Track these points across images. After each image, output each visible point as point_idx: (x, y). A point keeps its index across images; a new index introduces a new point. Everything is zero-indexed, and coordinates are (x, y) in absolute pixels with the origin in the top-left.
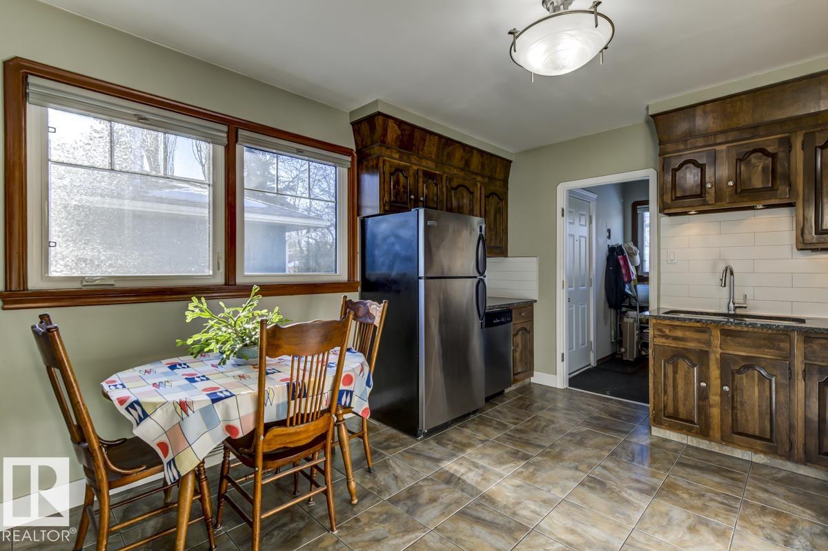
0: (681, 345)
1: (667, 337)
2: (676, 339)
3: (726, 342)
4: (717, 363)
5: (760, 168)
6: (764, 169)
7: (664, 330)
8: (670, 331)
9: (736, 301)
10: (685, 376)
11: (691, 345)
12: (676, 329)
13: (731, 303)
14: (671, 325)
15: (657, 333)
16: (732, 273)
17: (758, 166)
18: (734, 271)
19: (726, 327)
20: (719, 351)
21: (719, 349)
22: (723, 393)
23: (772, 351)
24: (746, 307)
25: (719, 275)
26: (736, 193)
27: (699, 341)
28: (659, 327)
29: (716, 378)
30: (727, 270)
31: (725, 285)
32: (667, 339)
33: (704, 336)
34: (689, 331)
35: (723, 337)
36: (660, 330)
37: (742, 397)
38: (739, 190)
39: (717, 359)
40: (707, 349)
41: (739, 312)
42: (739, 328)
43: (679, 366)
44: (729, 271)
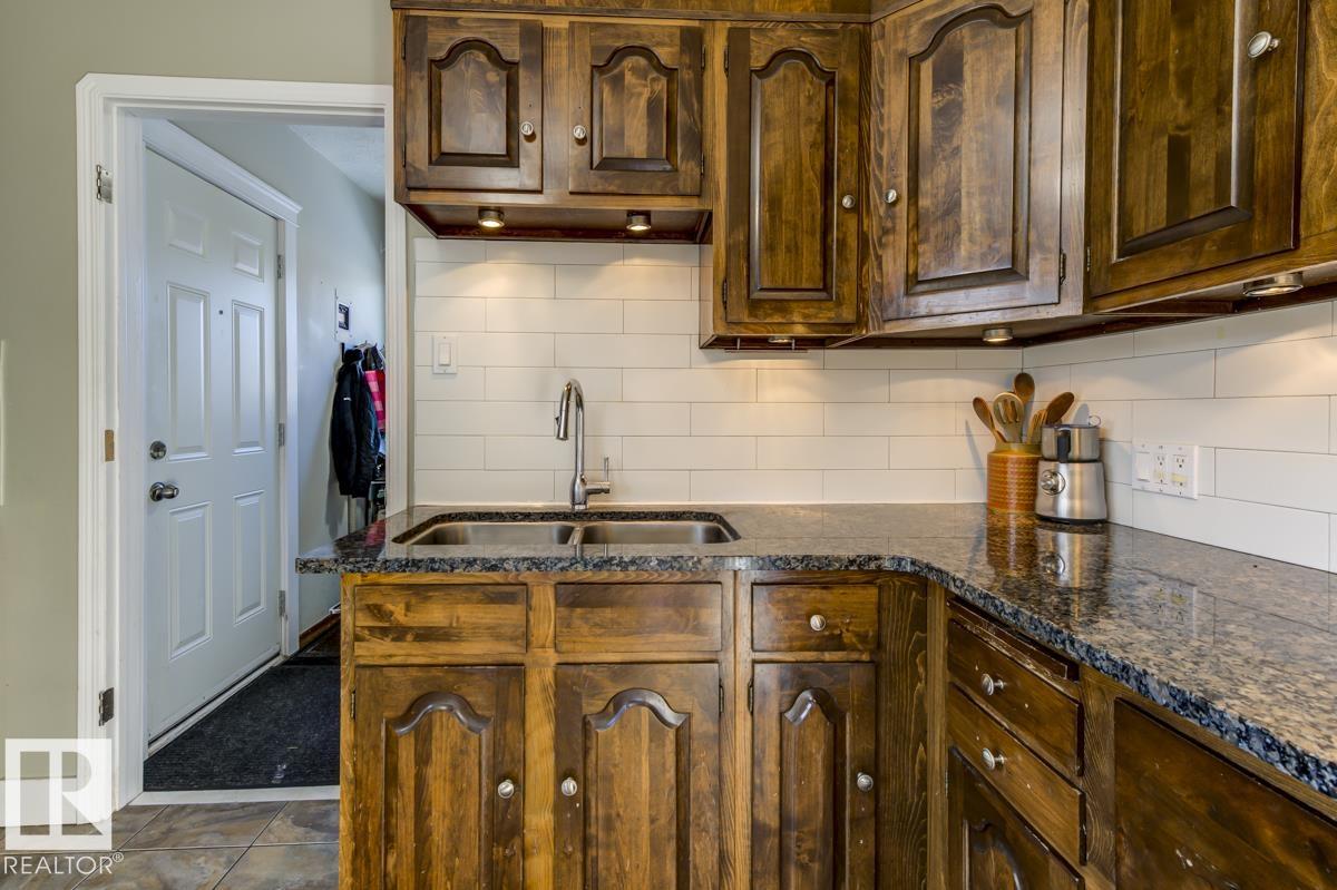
0: (442, 652)
1: (399, 633)
2: (426, 635)
3: (569, 626)
4: (546, 700)
5: (643, 102)
6: (652, 106)
7: (390, 607)
8: (408, 608)
9: (588, 475)
10: (454, 767)
11: (473, 649)
12: (427, 599)
13: (578, 481)
14: (409, 587)
15: (365, 621)
16: (580, 404)
17: (640, 94)
18: (585, 399)
19: (571, 576)
20: (552, 658)
21: (551, 651)
22: (562, 803)
23: (681, 637)
24: (607, 491)
25: (553, 410)
26: (591, 168)
27: (495, 633)
28: (374, 599)
29: (541, 754)
30: (569, 390)
31: (566, 436)
32: (397, 639)
33: (510, 614)
34: (468, 601)
35: (564, 611)
36: (376, 611)
37: (610, 801)
38: (596, 161)
39: (545, 689)
40: (518, 658)
41: (595, 503)
42: (603, 576)
43: (436, 731)
44: (574, 397)
